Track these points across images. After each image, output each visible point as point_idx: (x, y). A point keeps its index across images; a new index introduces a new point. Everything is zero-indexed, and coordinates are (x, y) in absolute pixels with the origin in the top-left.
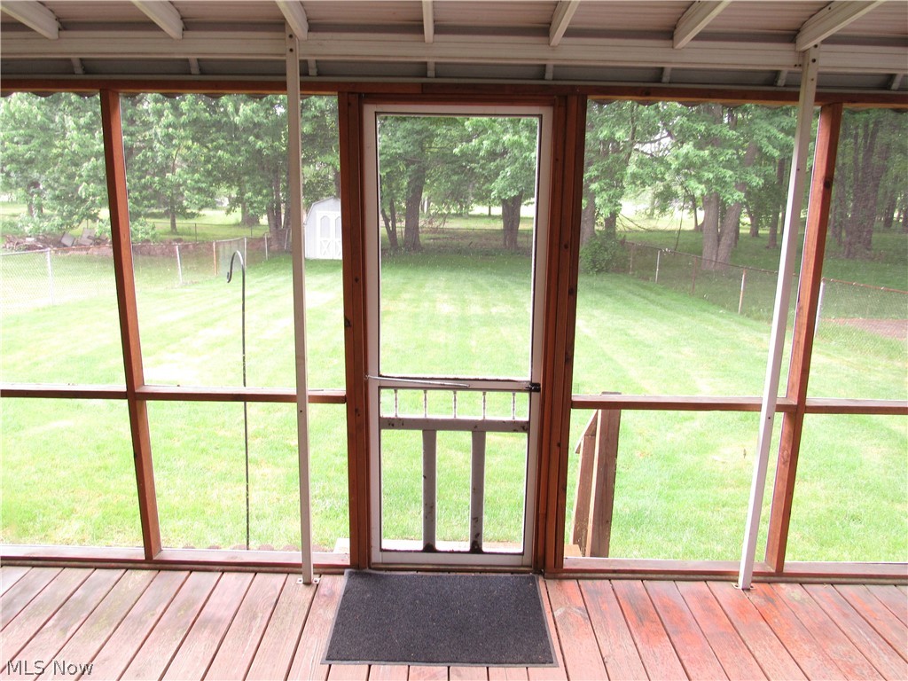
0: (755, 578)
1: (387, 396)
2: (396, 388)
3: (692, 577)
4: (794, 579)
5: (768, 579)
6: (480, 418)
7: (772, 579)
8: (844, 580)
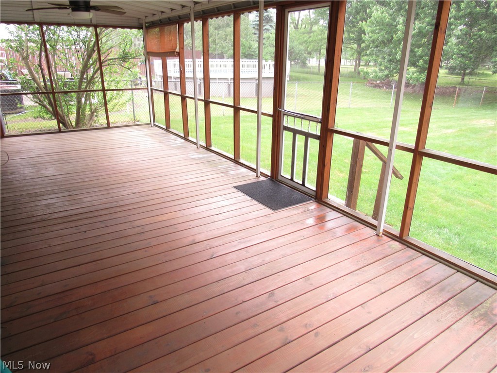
0: (384, 233)
1: (285, 118)
2: (288, 115)
3: (363, 222)
4: (406, 243)
5: (394, 238)
6: (307, 131)
7: (396, 239)
8: (431, 256)
